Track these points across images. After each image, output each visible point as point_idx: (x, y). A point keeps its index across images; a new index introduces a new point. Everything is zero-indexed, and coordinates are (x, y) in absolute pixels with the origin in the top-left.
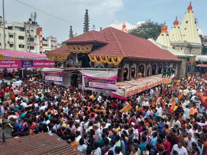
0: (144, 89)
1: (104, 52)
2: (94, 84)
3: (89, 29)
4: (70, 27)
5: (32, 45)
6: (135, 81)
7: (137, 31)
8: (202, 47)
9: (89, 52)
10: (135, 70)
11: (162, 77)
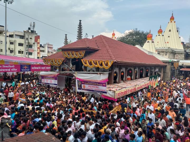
0: (133, 91)
1: (95, 57)
2: (87, 86)
3: (82, 37)
4: (65, 35)
5: (30, 51)
6: (124, 83)
7: (125, 39)
8: (185, 53)
9: (82, 57)
10: (124, 74)
11: (149, 80)
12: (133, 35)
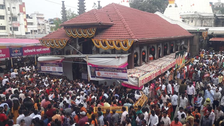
0: (158, 74)
1: (110, 36)
2: (102, 73)
4: (62, 3)
5: (15, 26)
6: (146, 65)
7: (140, 1)
8: (214, 18)
9: (92, 36)
10: (145, 54)
11: (175, 57)
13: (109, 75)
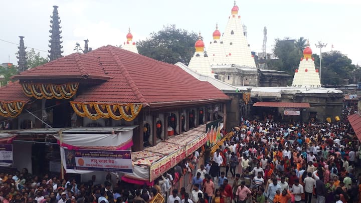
0: (181, 158)
1: (103, 97)
2: (87, 161)
4: (20, 39)
6: (163, 144)
7: (153, 45)
8: (259, 74)
9: (71, 97)
10: (162, 126)
11: (205, 130)
12: (168, 37)
13: (99, 163)
